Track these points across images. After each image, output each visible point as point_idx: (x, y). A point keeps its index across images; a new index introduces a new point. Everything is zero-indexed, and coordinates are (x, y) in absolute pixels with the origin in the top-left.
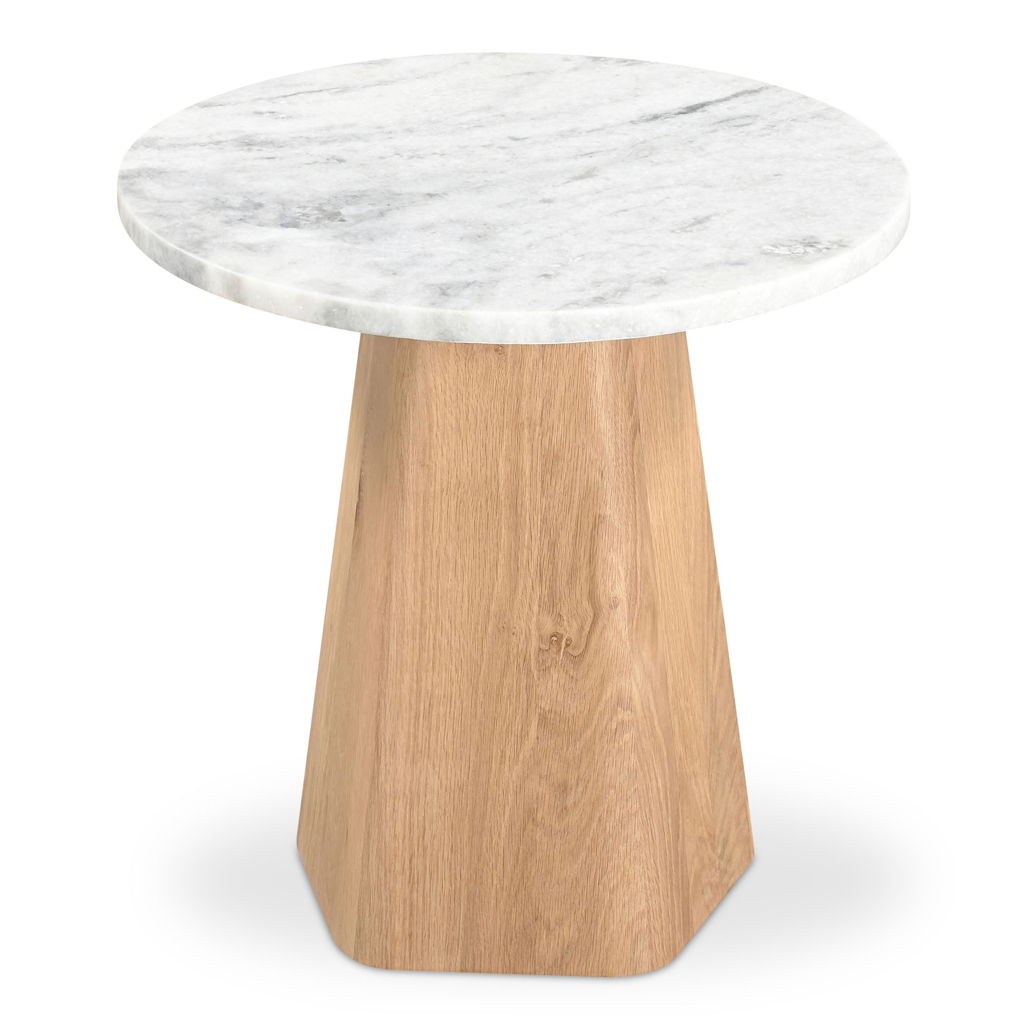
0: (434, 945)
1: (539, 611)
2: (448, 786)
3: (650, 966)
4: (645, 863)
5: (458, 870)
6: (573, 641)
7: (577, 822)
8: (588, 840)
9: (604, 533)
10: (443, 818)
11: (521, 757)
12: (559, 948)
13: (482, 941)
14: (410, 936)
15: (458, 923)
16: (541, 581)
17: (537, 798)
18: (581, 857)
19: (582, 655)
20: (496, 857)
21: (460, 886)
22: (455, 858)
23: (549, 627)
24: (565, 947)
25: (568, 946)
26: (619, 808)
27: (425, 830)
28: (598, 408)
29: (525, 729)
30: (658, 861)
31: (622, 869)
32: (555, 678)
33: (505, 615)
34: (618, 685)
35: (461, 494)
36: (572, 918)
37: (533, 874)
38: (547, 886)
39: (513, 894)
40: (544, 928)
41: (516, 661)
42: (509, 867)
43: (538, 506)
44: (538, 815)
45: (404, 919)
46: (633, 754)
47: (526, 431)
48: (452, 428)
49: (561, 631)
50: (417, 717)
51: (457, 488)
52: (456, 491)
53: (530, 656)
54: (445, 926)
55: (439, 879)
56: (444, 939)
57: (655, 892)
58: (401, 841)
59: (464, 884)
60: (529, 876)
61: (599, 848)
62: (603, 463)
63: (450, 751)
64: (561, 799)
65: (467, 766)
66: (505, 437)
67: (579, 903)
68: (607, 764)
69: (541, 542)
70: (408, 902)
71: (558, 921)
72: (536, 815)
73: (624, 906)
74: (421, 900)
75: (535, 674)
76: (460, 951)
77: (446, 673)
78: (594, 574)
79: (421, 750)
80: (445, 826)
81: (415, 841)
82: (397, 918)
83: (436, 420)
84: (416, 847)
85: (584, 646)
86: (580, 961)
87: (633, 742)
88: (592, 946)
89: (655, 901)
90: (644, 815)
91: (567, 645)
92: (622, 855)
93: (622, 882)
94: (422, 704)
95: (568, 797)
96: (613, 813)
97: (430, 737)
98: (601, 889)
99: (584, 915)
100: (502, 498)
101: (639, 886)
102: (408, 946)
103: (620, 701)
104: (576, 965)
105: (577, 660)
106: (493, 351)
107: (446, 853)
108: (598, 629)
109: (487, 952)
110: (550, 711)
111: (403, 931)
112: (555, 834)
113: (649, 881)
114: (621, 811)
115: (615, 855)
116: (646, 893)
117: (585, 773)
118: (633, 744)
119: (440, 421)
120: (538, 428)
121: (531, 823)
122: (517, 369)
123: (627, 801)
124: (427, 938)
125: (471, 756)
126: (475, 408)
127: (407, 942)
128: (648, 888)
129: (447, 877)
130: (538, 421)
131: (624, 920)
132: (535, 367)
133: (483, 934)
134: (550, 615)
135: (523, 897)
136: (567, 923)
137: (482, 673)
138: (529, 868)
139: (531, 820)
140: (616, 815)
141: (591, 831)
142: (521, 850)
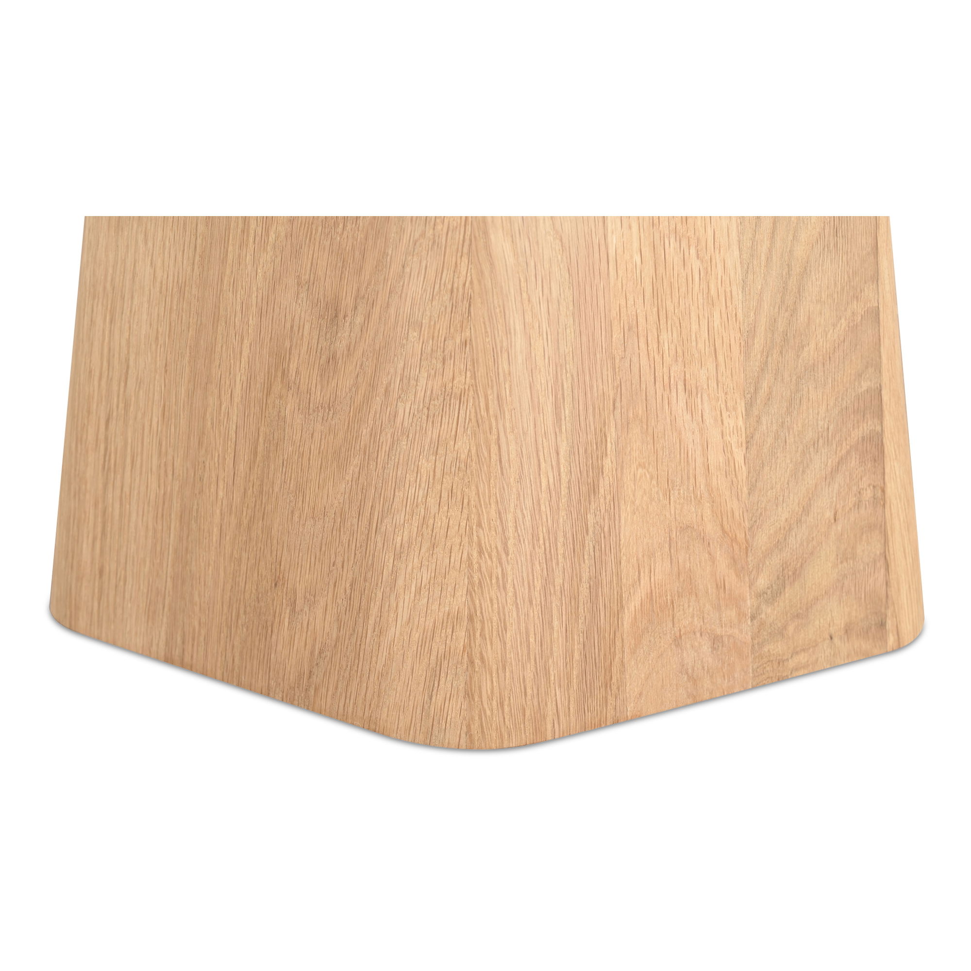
0: (131, 597)
2: (164, 282)
3: (463, 735)
4: (474, 510)
5: (170, 457)
7: (350, 390)
8: (365, 431)
10: (154, 347)
11: (272, 236)
12: (307, 652)
13: (197, 609)
14: (101, 572)
15: (165, 565)
17: (292, 327)
18: (352, 468)
20: (224, 440)
21: (172, 490)
22: (167, 432)
24: (317, 652)
25: (321, 651)
26: (426, 375)
27: (128, 367)
30: (510, 517)
31: (423, 510)
36: (330, 595)
37: (276, 489)
38: (296, 518)
39: (245, 523)
40: (287, 605)
42: (242, 467)
44: (291, 366)
46: (465, 259)
54: (148, 564)
55: (144, 470)
56: (145, 591)
57: (494, 581)
58: (96, 383)
59: (177, 489)
60: (271, 491)
61: (382, 456)
64: (328, 336)
65: (192, 245)
67: (343, 567)
68: (408, 270)
70: (100, 506)
71: (308, 595)
72: (289, 365)
73: (419, 591)
74: (117, 505)
76: (165, 620)
80: (156, 365)
81: (115, 388)
82: (85, 535)
84: (115, 401)
86: (337, 688)
87: (468, 233)
88: (357, 661)
89: (491, 600)
90: (483, 405)
92: (424, 479)
93: (419, 539)
95: (339, 335)
96: (413, 382)
98: (380, 545)
99: (348, 591)
101: (456, 556)
102: (96, 591)
104: (330, 693)
107: (155, 420)
109: (203, 632)
111: (93, 561)
112: (314, 411)
113: (481, 552)
114: (430, 383)
115: (411, 477)
116: (470, 577)
117: (369, 284)
118: (467, 237)
121: (279, 379)
123: (444, 363)
124: (122, 583)
125: (199, 225)
127: (97, 584)
128: (476, 566)
129: (154, 468)
131: (416, 623)
133: (199, 595)
135: (260, 532)
136: (323, 602)
138: (271, 476)
139: (280, 374)
140: (419, 388)
141: (372, 412)
142: (261, 434)
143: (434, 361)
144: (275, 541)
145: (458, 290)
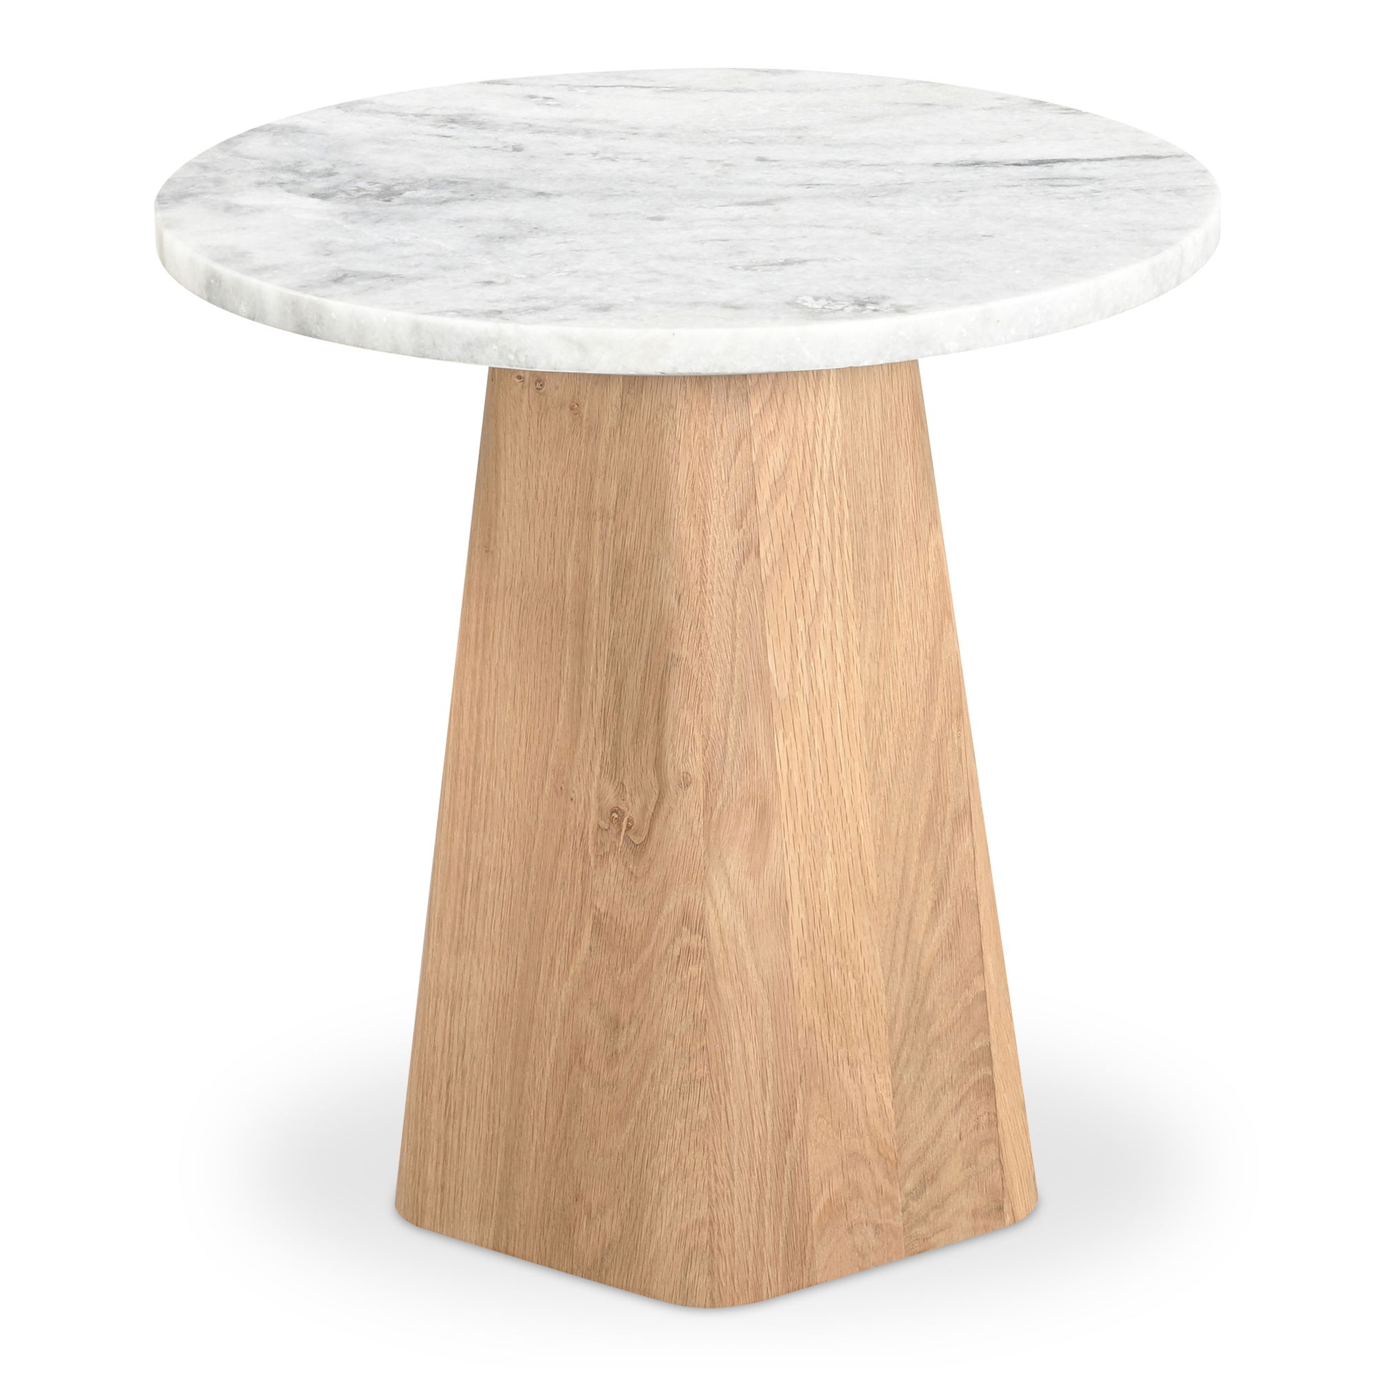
0: (467, 1206)
1: (601, 774)
2: (493, 992)
3: (708, 1300)
4: (712, 1153)
5: (497, 1110)
6: (635, 822)
7: (628, 1075)
8: (638, 1103)
9: (677, 680)
10: (485, 1035)
11: (572, 971)
12: (599, 1246)
13: (518, 1215)
14: (443, 1188)
15: (493, 1184)
16: (604, 733)
17: (586, 1031)
18: (629, 1125)
19: (643, 845)
20: (538, 1101)
21: (498, 1132)
22: (494, 1092)
23: (611, 799)
24: (607, 1245)
25: (609, 1246)
26: (678, 1068)
27: (465, 1047)
28: (679, 507)
29: (578, 934)
30: (735, 1157)
31: (678, 1154)
32: (613, 870)
33: (564, 772)
34: (685, 895)
35: (525, 597)
36: (616, 1207)
37: (576, 1136)
38: (591, 1156)
39: (554, 1158)
40: (585, 1214)
41: (572, 837)
42: (551, 1120)
43: (607, 629)
44: (586, 1056)
45: (437, 1163)
46: (702, 996)
47: (598, 524)
48: (520, 506)
49: (623, 807)
50: (464, 894)
51: (521, 587)
52: (520, 594)
53: (588, 834)
54: (480, 1183)
55: (477, 1119)
56: (478, 1201)
57: (725, 1198)
58: (439, 1055)
59: (502, 1132)
60: (572, 1137)
61: (650, 1118)
62: (682, 584)
63: (497, 946)
64: (612, 1039)
65: (514, 970)
66: (576, 528)
67: (624, 1190)
68: (665, 1002)
69: (607, 679)
70: (442, 1141)
71: (600, 1207)
72: (584, 1056)
73: (676, 1205)
74: (456, 1142)
75: (592, 860)
76: (493, 1222)
77: (497, 838)
78: (662, 736)
79: (467, 937)
80: (486, 1047)
81: (454, 1060)
82: (430, 1161)
83: (503, 492)
84: (455, 1068)
85: (646, 833)
86: (621, 1269)
88: (635, 1253)
89: (724, 1211)
90: (715, 1087)
91: (629, 828)
92: (678, 1134)
93: (676, 1172)
94: (470, 875)
95: (619, 1039)
96: (669, 1072)
97: (476, 921)
98: (649, 1176)
99: (628, 1206)
100: (568, 610)
101: (700, 1183)
102: (439, 1200)
103: (685, 919)
105: (639, 850)
106: (568, 409)
107: (485, 1084)
108: (663, 812)
109: (523, 1231)
110: (606, 914)
111: (436, 1180)
112: (602, 1086)
113: (716, 1180)
114: (681, 1073)
115: (669, 1132)
116: (710, 1197)
118: (703, 983)
119: (507, 493)
120: (611, 522)
121: (578, 1064)
122: (592, 440)
123: (690, 1061)
124: (459, 1195)
125: (518, 957)
126: (545, 483)
127: (439, 1196)
128: (713, 1189)
129: (485, 1117)
130: (612, 513)
131: (675, 1227)
132: (612, 438)
133: (520, 1205)
134: (612, 782)
135: (564, 1164)
136: (610, 1213)
137: (536, 846)
138: (572, 1127)
139: (578, 1060)
140: (674, 1076)
141: (643, 1091)
142: (565, 1099)
143: (683, 1059)
144: (576, 1171)
145: (697, 1015)
